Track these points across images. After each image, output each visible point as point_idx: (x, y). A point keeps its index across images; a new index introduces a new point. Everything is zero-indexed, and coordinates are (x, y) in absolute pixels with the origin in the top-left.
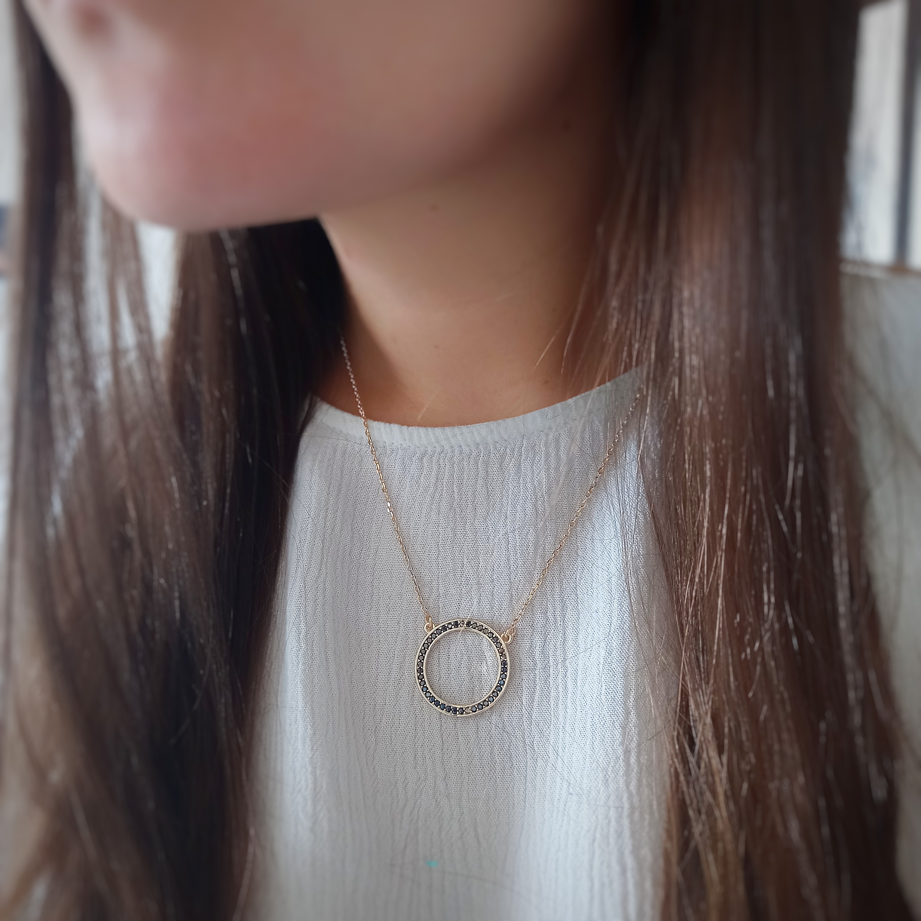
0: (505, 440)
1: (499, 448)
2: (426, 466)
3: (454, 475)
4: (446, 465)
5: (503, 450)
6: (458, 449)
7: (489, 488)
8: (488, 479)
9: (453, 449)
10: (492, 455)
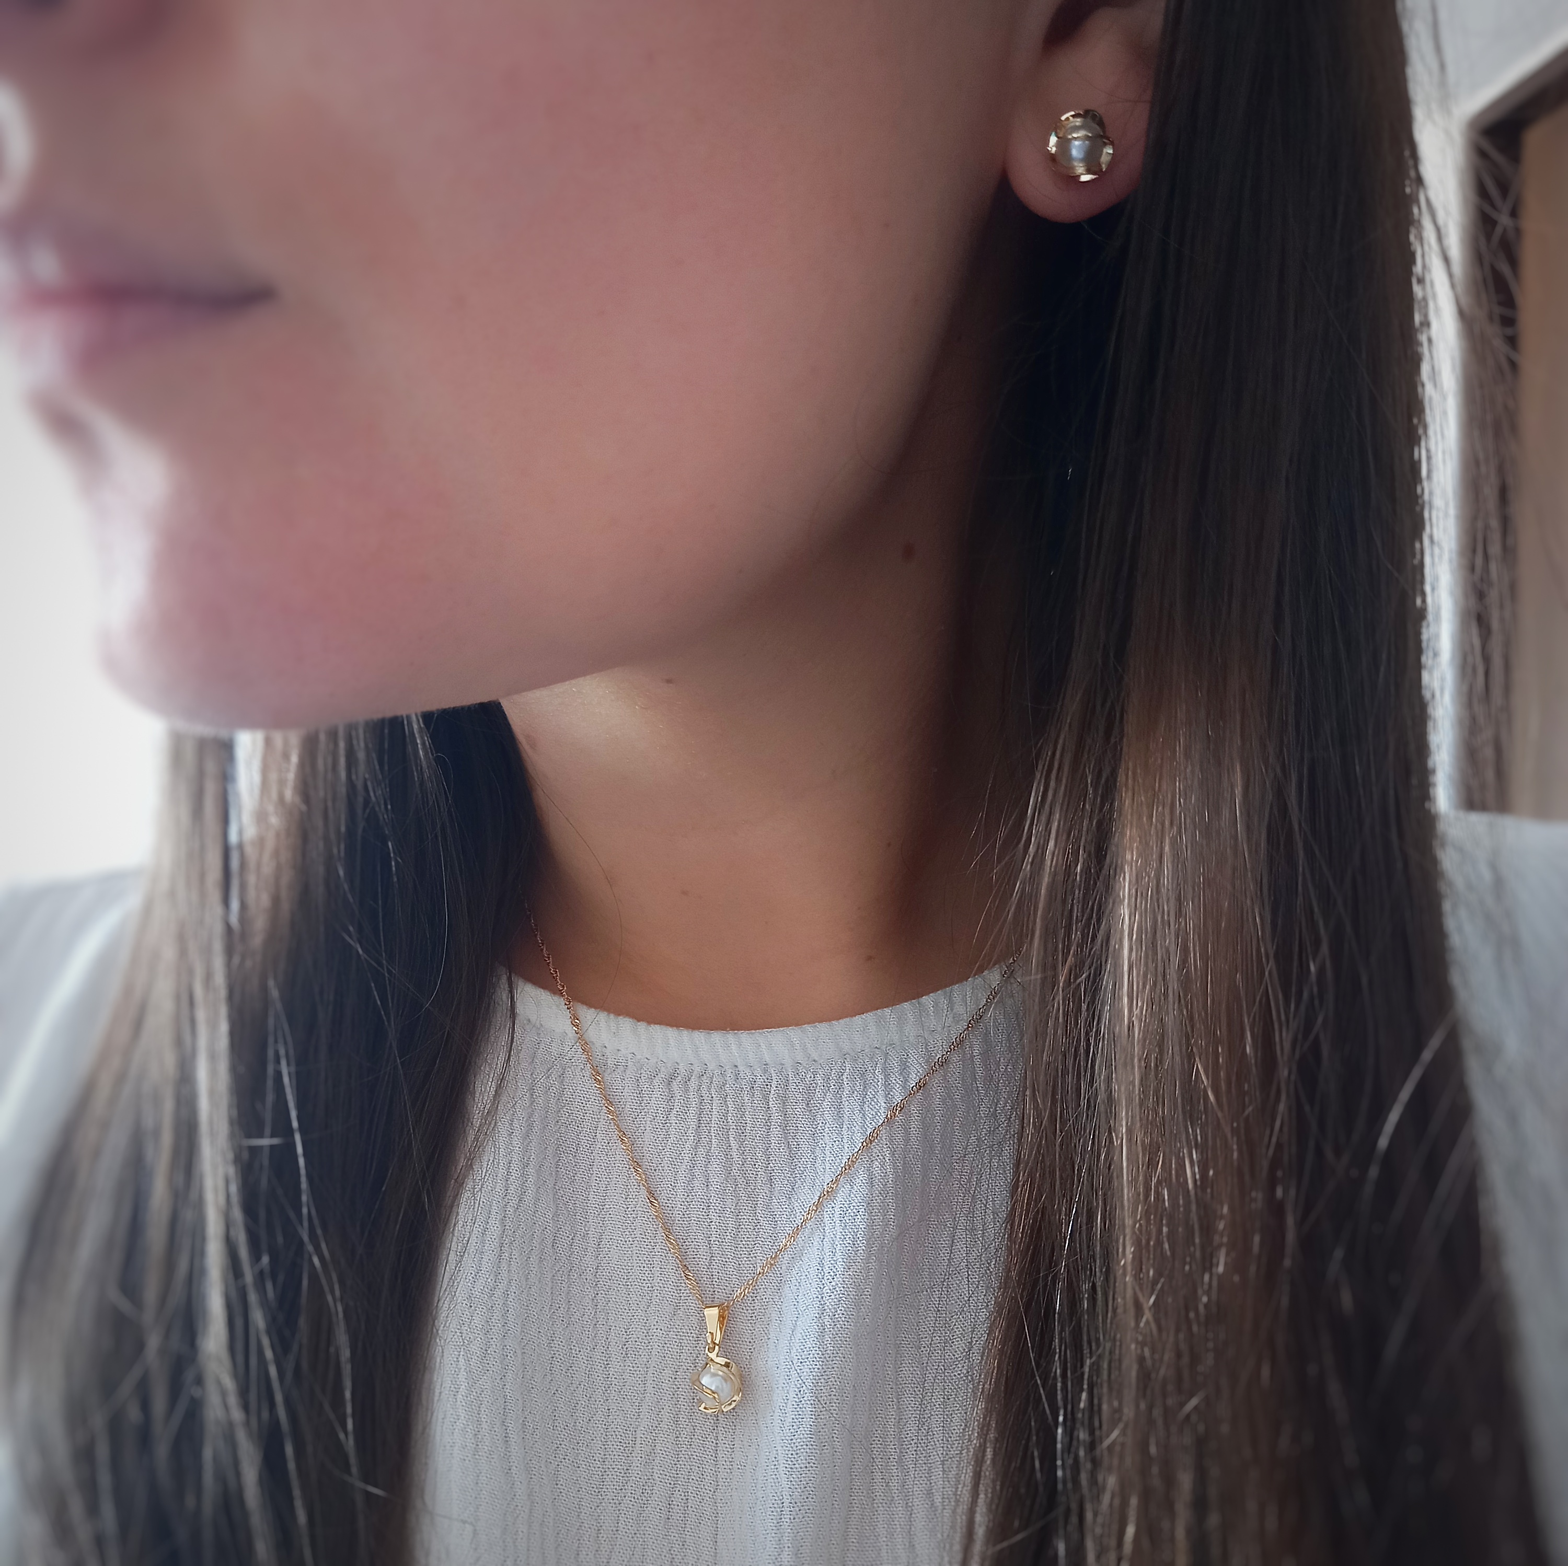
0: (814, 1061)
1: (803, 1073)
2: (679, 1098)
3: (729, 1118)
4: (712, 1097)
5: (811, 1077)
6: (731, 1070)
7: (790, 1143)
8: (788, 1128)
9: (723, 1070)
10: (792, 1087)
